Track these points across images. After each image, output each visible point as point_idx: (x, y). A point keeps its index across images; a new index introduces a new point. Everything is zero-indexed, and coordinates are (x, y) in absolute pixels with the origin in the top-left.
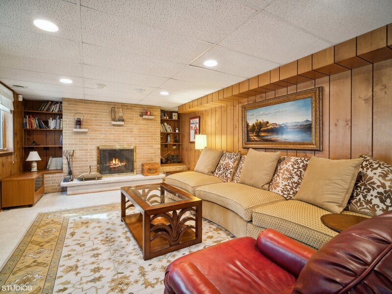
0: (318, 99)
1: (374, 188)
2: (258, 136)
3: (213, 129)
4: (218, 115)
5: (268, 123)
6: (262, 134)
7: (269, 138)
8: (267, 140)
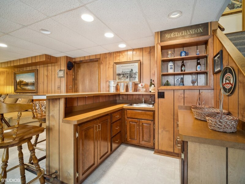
0: (36, 73)
1: (44, 106)
2: (20, 87)
3: (3, 83)
4: (5, 75)
5: (23, 81)
6: (22, 86)
7: (24, 88)
8: (23, 89)
